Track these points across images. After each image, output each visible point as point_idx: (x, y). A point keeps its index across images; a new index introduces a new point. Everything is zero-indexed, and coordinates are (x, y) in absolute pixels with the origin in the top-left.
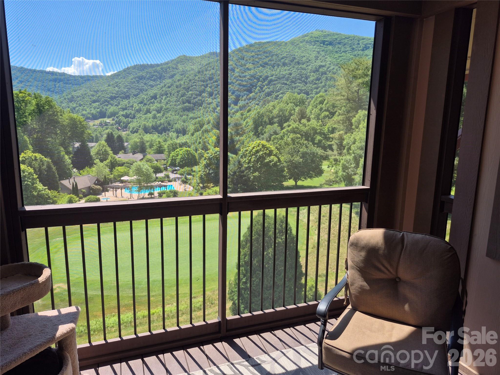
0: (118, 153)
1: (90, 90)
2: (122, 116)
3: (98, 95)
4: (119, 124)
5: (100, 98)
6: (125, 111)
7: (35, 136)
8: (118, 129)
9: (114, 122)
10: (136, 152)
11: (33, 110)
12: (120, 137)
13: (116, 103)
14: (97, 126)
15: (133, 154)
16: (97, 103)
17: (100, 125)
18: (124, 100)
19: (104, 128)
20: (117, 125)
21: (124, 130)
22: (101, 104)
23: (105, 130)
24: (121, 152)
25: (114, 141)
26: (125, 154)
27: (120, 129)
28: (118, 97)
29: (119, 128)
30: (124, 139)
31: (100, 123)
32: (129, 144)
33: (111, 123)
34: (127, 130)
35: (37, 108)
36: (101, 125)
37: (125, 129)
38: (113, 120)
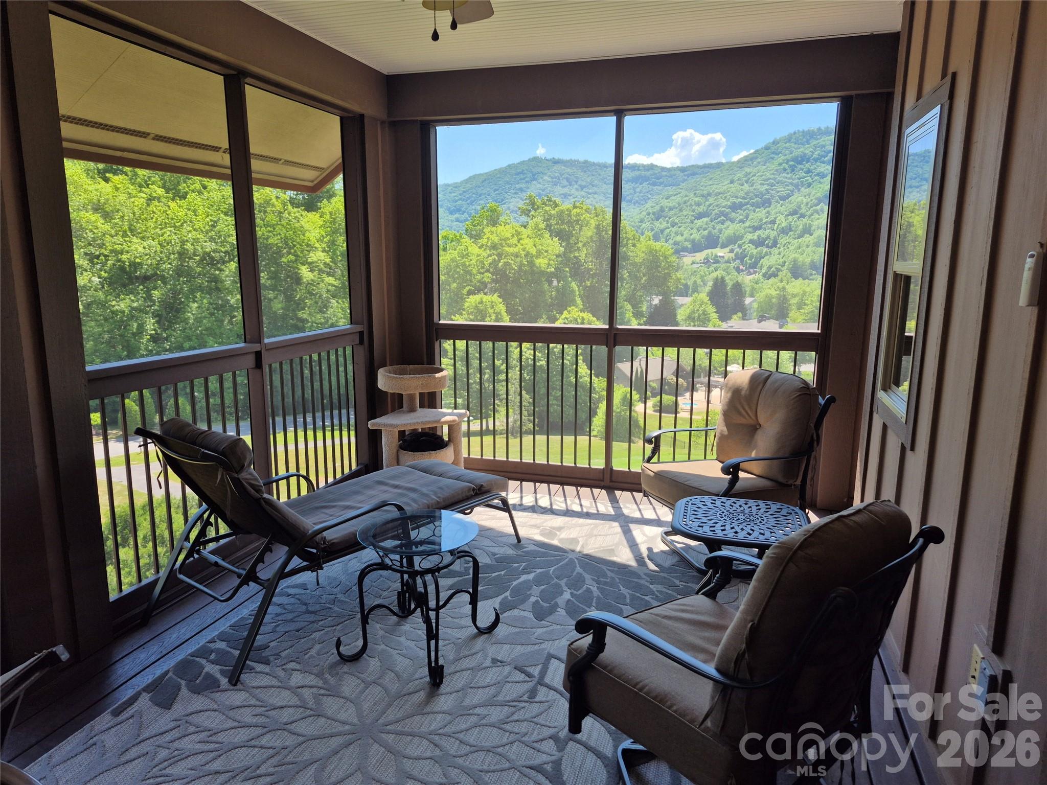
0: (730, 318)
1: (695, 194)
2: (749, 243)
3: (707, 203)
4: (742, 259)
5: (711, 208)
6: (758, 232)
7: (588, 283)
8: (738, 270)
9: (732, 255)
10: (765, 316)
11: (591, 237)
12: (738, 287)
13: (741, 217)
14: (699, 265)
15: (760, 322)
16: (705, 220)
17: (704, 263)
18: (757, 210)
19: (711, 269)
20: (738, 261)
21: (749, 272)
22: (711, 221)
23: (713, 272)
24: (735, 317)
25: (725, 294)
26: (744, 320)
27: (742, 271)
28: (747, 204)
29: (741, 267)
30: (748, 289)
31: (704, 259)
32: (753, 301)
33: (726, 258)
34: (755, 272)
35: (597, 234)
36: (706, 262)
37: (752, 271)
38: (732, 251)
